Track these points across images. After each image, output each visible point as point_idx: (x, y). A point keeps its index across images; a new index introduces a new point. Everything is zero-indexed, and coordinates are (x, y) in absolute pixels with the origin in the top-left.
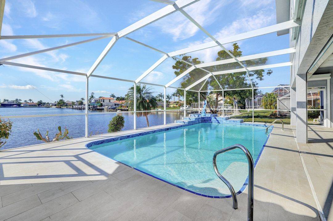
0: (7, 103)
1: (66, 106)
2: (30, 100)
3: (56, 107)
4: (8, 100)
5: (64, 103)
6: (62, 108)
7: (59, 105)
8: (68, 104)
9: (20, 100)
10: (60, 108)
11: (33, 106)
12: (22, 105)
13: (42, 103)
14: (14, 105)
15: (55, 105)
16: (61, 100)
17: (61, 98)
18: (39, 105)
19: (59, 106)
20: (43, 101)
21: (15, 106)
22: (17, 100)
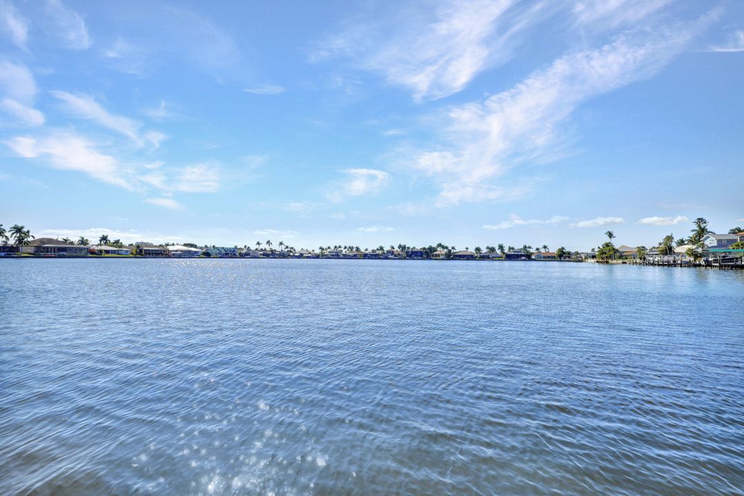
0: (513, 253)
1: (621, 257)
2: (545, 247)
3: (596, 260)
4: (513, 248)
5: (616, 251)
6: (612, 264)
7: (604, 256)
8: (625, 254)
9: (530, 248)
10: (607, 262)
11: (549, 258)
12: (533, 257)
13: (564, 253)
14: (522, 256)
15: (594, 257)
16: (607, 245)
17: (608, 240)
18: (560, 256)
19: (602, 258)
20: (567, 250)
21: (523, 258)
22: (525, 247)
